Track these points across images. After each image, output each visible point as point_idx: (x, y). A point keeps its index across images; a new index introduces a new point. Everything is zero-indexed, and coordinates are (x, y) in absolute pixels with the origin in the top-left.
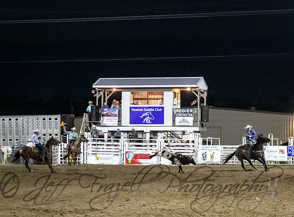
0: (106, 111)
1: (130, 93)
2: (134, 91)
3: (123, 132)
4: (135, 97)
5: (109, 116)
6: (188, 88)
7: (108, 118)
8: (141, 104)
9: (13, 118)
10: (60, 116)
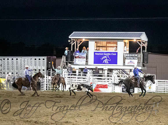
0: (78, 54)
1: (94, 42)
2: (97, 41)
3: (89, 69)
4: (98, 45)
5: (80, 58)
6: (135, 39)
8: (102, 50)
9: (15, 58)
10: (46, 57)
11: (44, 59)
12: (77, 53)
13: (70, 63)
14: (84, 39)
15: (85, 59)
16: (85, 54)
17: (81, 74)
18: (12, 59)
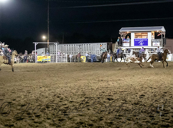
1: (134, 33)
2: (136, 33)
3: (132, 49)
4: (136, 35)
6: (158, 31)
7: (125, 43)
8: (138, 38)
9: (88, 44)
10: (106, 43)
12: (124, 40)
13: (120, 46)
14: (128, 32)
15: (129, 43)
16: (129, 41)
17: (127, 52)
18: (87, 45)
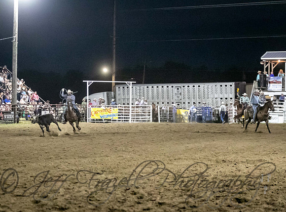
0: (272, 79)
7: (273, 84)
10: (234, 83)
11: (231, 86)
14: (279, 60)
16: (281, 79)
17: (277, 102)
18: (194, 86)
